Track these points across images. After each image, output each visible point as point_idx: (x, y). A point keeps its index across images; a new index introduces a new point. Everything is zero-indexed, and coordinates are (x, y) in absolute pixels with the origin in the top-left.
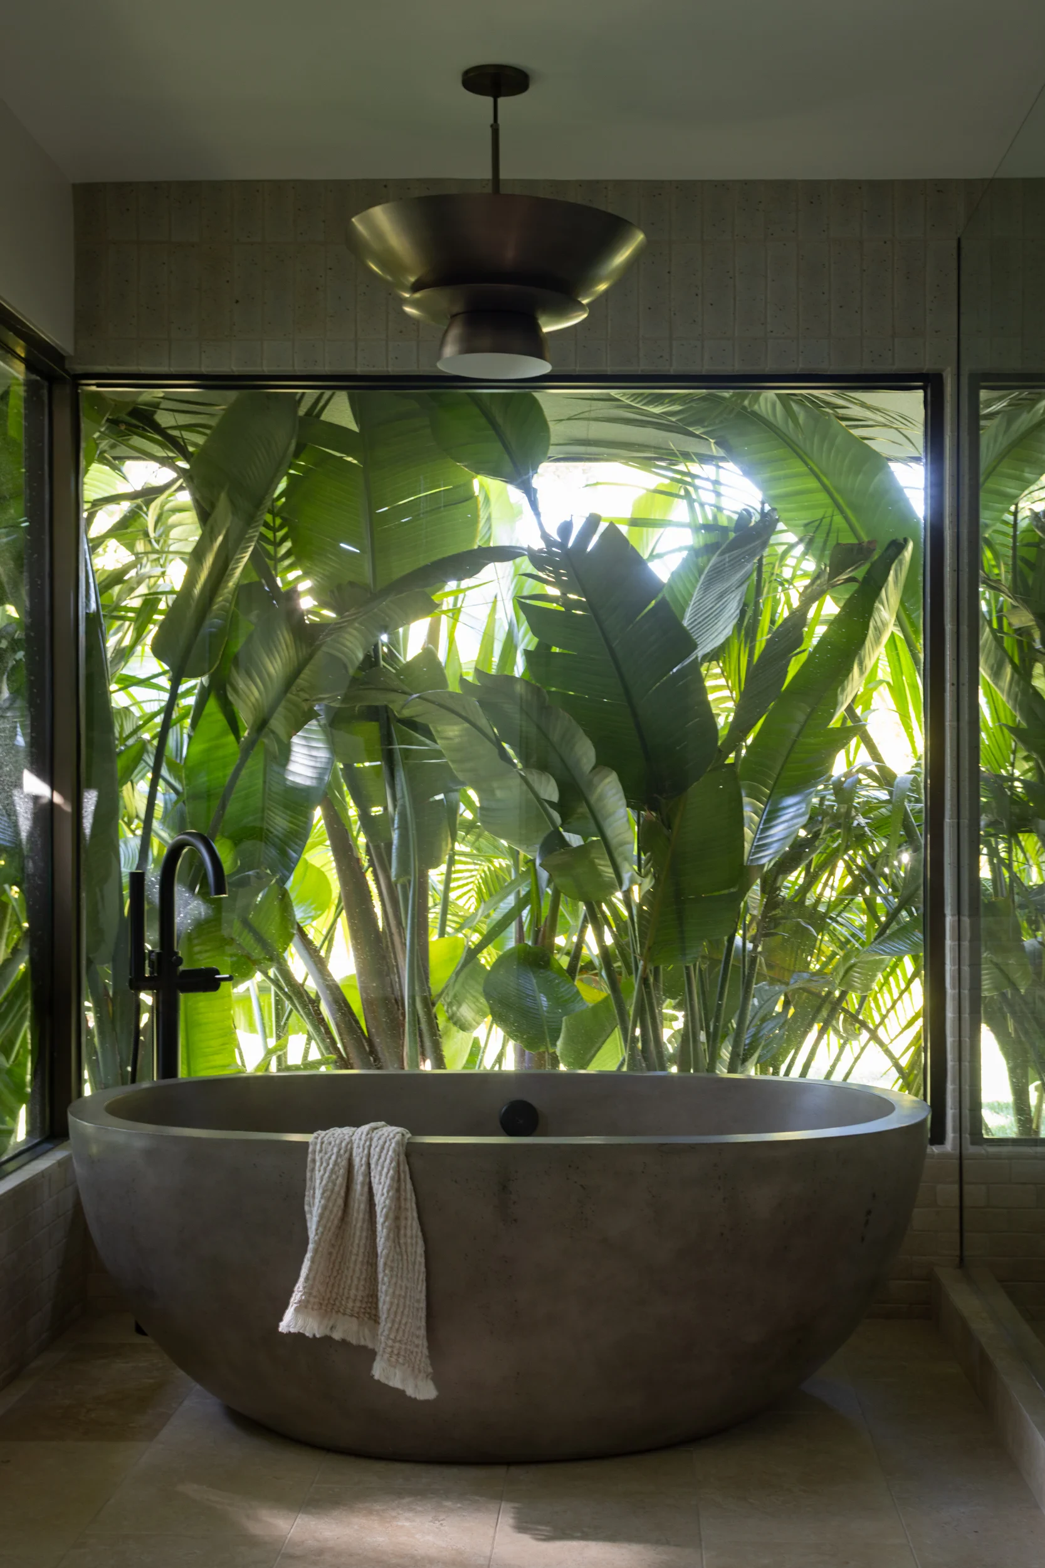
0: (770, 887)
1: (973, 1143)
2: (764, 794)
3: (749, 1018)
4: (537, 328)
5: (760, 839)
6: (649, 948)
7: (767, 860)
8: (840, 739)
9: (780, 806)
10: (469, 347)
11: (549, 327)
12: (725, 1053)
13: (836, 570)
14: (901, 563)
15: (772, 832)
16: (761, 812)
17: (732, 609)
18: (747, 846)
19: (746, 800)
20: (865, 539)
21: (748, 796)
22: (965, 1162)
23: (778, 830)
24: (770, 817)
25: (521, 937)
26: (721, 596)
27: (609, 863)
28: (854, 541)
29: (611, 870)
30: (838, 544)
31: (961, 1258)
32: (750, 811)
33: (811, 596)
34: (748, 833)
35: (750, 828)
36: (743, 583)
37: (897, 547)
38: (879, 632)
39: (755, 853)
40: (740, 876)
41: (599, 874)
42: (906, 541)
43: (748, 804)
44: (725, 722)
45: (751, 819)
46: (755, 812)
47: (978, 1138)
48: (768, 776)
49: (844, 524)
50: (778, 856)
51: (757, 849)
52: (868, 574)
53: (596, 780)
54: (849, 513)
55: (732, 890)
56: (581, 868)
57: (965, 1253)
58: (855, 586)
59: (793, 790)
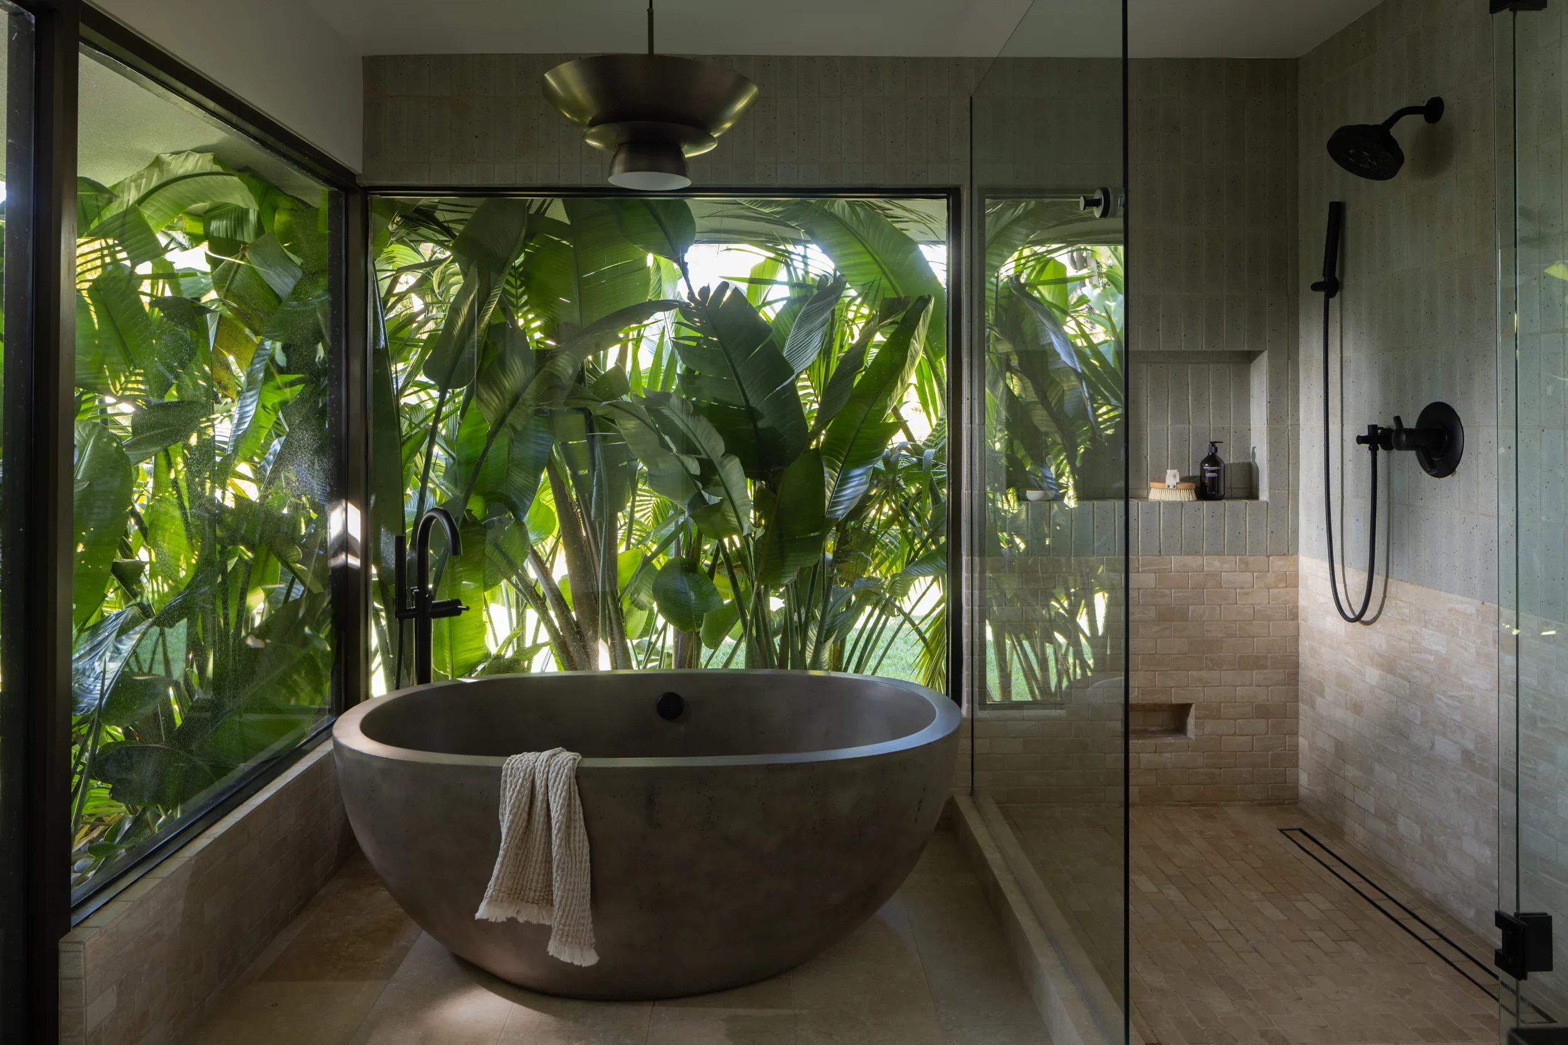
0: (841, 526)
1: (980, 709)
2: (838, 466)
3: (829, 608)
4: (681, 154)
5: (835, 498)
6: (761, 573)
7: (841, 512)
8: (892, 429)
9: (851, 475)
10: (630, 167)
11: (689, 154)
12: (813, 634)
13: (883, 318)
14: (927, 312)
15: (844, 493)
16: (835, 479)
17: (817, 341)
18: (827, 503)
19: (826, 469)
20: (903, 296)
21: (827, 466)
22: (975, 723)
23: (848, 492)
24: (843, 481)
25: (678, 553)
26: (809, 333)
27: (734, 515)
28: (895, 296)
29: (735, 520)
30: (885, 299)
31: (972, 789)
32: (830, 478)
33: (867, 335)
34: (828, 494)
35: (829, 489)
36: (823, 325)
37: (924, 301)
38: (914, 358)
39: (832, 507)
40: (821, 523)
41: (728, 522)
42: (930, 297)
43: (827, 472)
44: (812, 417)
45: (829, 483)
46: (833, 479)
47: (983, 705)
48: (841, 454)
49: (888, 285)
50: (848, 511)
51: (834, 504)
52: (904, 319)
53: (725, 462)
54: (892, 278)
55: (816, 534)
56: (717, 518)
57: (975, 785)
58: (897, 326)
59: (858, 465)
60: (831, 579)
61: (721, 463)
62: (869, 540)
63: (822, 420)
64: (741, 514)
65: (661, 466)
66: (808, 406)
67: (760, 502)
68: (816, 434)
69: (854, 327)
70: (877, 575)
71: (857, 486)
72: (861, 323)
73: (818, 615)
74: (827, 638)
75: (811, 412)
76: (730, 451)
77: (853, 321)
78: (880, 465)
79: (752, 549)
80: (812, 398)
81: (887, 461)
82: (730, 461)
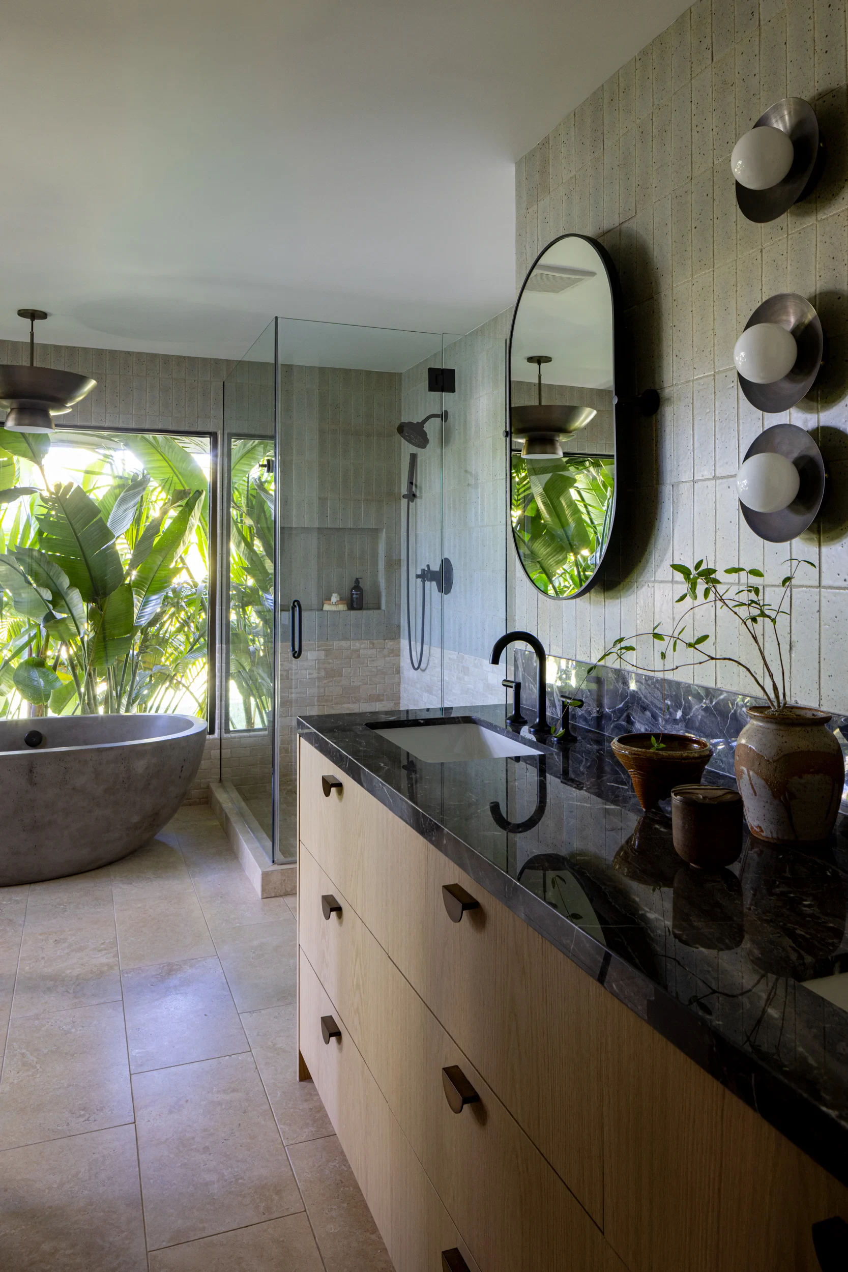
0: (144, 632)
1: (225, 733)
2: (143, 594)
3: (135, 686)
4: (47, 415)
5: (140, 613)
6: (92, 661)
7: (144, 622)
8: (176, 571)
9: (151, 599)
10: (19, 423)
11: (52, 413)
12: (124, 701)
13: (174, 502)
14: (200, 501)
15: (146, 610)
16: (141, 602)
17: (130, 516)
18: (135, 617)
19: (135, 596)
20: (187, 488)
21: (136, 594)
22: (222, 741)
23: (148, 610)
24: (145, 604)
26: (125, 510)
28: (182, 489)
29: (75, 628)
30: (175, 490)
31: (220, 779)
32: (137, 601)
33: (164, 513)
34: (136, 611)
35: (136, 608)
36: (135, 506)
37: (199, 493)
38: (191, 528)
39: (138, 619)
40: (131, 629)
41: (69, 629)
42: (202, 491)
43: (136, 598)
44: (126, 564)
45: (137, 605)
46: (139, 602)
47: (227, 731)
48: (144, 586)
49: (178, 481)
50: (148, 621)
51: (139, 617)
52: (187, 503)
53: (69, 591)
54: (180, 477)
55: (128, 635)
56: (61, 627)
57: (222, 776)
58: (180, 509)
59: (155, 592)
60: (137, 663)
61: (66, 593)
62: (164, 642)
63: (133, 565)
64: (79, 624)
65: (23, 595)
66: (124, 556)
67: (91, 616)
68: (129, 574)
69: (156, 505)
70: (168, 663)
71: (154, 606)
72: (161, 503)
73: (128, 688)
74: (134, 702)
75: (125, 560)
76: (73, 585)
77: (155, 502)
78: (171, 594)
79: (86, 646)
80: (126, 551)
81: (174, 591)
82: (73, 591)
